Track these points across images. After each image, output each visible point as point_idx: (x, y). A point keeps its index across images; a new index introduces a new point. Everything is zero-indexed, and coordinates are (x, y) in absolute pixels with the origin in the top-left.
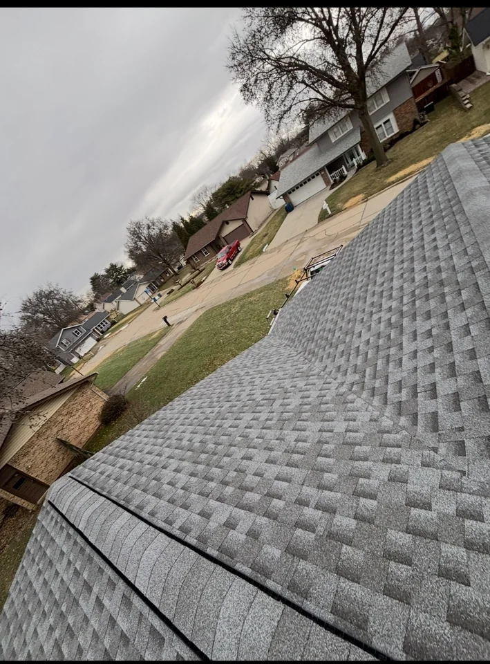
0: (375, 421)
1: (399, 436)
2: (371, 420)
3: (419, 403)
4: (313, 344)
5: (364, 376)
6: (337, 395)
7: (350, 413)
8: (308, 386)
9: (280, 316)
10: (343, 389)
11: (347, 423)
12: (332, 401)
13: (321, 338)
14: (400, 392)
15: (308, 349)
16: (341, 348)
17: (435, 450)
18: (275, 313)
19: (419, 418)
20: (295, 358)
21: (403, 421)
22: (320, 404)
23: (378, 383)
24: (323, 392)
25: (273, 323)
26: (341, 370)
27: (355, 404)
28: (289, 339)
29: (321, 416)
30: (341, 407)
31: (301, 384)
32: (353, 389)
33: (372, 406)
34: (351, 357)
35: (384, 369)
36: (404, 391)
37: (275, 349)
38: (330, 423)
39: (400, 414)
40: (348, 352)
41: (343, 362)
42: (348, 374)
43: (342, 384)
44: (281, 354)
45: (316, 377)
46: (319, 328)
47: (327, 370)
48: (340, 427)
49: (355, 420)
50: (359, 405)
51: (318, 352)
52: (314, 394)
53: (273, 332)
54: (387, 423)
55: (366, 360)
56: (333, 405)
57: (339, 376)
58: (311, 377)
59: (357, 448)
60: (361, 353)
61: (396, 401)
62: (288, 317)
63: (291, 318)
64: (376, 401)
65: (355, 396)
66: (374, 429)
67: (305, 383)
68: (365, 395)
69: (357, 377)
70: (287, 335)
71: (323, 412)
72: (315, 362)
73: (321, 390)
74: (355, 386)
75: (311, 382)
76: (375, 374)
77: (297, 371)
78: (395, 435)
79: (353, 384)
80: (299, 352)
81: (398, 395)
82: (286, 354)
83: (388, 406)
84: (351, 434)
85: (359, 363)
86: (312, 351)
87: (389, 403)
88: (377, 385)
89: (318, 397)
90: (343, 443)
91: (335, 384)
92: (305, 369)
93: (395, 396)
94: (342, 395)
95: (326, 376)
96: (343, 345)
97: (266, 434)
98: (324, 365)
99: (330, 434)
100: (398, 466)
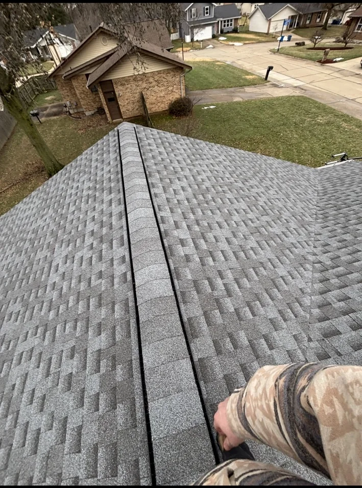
0: (303, 292)
1: (302, 313)
2: (301, 289)
3: (340, 319)
4: (334, 212)
5: (333, 268)
6: (303, 256)
7: (296, 272)
8: (295, 232)
9: (343, 165)
10: (311, 258)
11: (287, 274)
12: (295, 255)
13: (346, 216)
14: (339, 301)
15: (327, 211)
16: (348, 237)
17: (310, 340)
18: (342, 160)
19: (327, 321)
20: (311, 206)
21: (316, 311)
22: (288, 248)
23: (335, 281)
24: (298, 244)
25: (331, 165)
26: (326, 248)
27: (305, 272)
28: (325, 188)
29: (279, 254)
30: (296, 264)
31: (293, 225)
32: (315, 265)
33: (312, 284)
34: (343, 250)
35: (352, 280)
36: (342, 304)
37: (307, 184)
38: (279, 263)
39: (319, 307)
40: (348, 245)
41: (335, 245)
42: (326, 254)
43: (315, 254)
44: (306, 193)
45: (307, 232)
46: (355, 207)
47: (318, 237)
48: (282, 271)
49: (293, 278)
50: (306, 275)
51: (330, 220)
52: (292, 239)
53: (322, 171)
54: (307, 301)
55: (350, 263)
56: (293, 257)
57: (320, 248)
58: (303, 229)
59: (276, 290)
60: (355, 255)
61: (329, 300)
62: (348, 173)
63: (348, 176)
64: (318, 286)
65: (311, 269)
66: (296, 295)
67: (296, 227)
68: (317, 275)
69: (329, 263)
70: (328, 185)
71: (283, 253)
72: (318, 223)
73: (299, 242)
74: (319, 265)
75: (300, 231)
76: (342, 276)
77: (301, 214)
78: (301, 310)
79: (320, 262)
80: (319, 205)
81: (335, 301)
82: (309, 197)
83: (320, 296)
84: (282, 281)
85: (342, 258)
86: (327, 215)
87: (323, 295)
88: (332, 281)
89: (292, 243)
90: (272, 279)
91: (310, 249)
92: (307, 219)
93: (333, 298)
94: (305, 259)
95: (313, 239)
96: (352, 237)
97: (242, 226)
98: (320, 231)
99: (272, 267)
100: (282, 321)
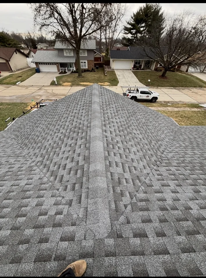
0: (41, 179)
1: (48, 185)
2: (39, 179)
3: (59, 171)
4: (27, 141)
5: (44, 159)
6: (29, 167)
7: (31, 176)
8: (16, 162)
9: (15, 122)
10: (33, 164)
11: (28, 181)
12: (25, 170)
13: (32, 138)
14: (55, 166)
15: (24, 142)
16: (39, 145)
17: (58, 190)
18: (14, 119)
19: (57, 177)
20: (15, 146)
21: (52, 179)
22: (18, 171)
23: (48, 162)
24: (22, 165)
25: (10, 125)
26: (36, 155)
27: (35, 171)
28: (16, 135)
29: (15, 178)
30: (28, 173)
31: (12, 160)
32: (37, 164)
33: (42, 172)
34: (42, 150)
35: (52, 156)
38: (19, 181)
39: (51, 176)
40: (42, 147)
41: (38, 151)
42: (38, 157)
43: (34, 161)
44: (7, 143)
45: (22, 157)
47: (30, 154)
48: (23, 183)
49: (32, 179)
50: (37, 172)
51: (28, 145)
52: (17, 166)
53: (8, 129)
54: (45, 180)
55: (47, 152)
56: (24, 172)
57: (34, 158)
58: (20, 157)
59: (27, 193)
60: (46, 148)
61: (52, 170)
62: (20, 124)
63: (21, 125)
64: (45, 170)
65: (37, 168)
66: (39, 183)
67: (14, 160)
68: (41, 167)
69: (41, 159)
70: (16, 133)
71: (18, 175)
72: (25, 149)
73: (22, 164)
74: (39, 163)
75: (18, 160)
76: (48, 158)
77: (13, 153)
78: (46, 185)
80: (19, 143)
81: (54, 168)
83: (48, 172)
84: (27, 186)
85: (44, 153)
86: (26, 144)
88: (47, 163)
89: (19, 167)
91: (31, 161)
93: (52, 168)
94: (31, 167)
95: (28, 157)
98: (29, 152)
100: (42, 199)
